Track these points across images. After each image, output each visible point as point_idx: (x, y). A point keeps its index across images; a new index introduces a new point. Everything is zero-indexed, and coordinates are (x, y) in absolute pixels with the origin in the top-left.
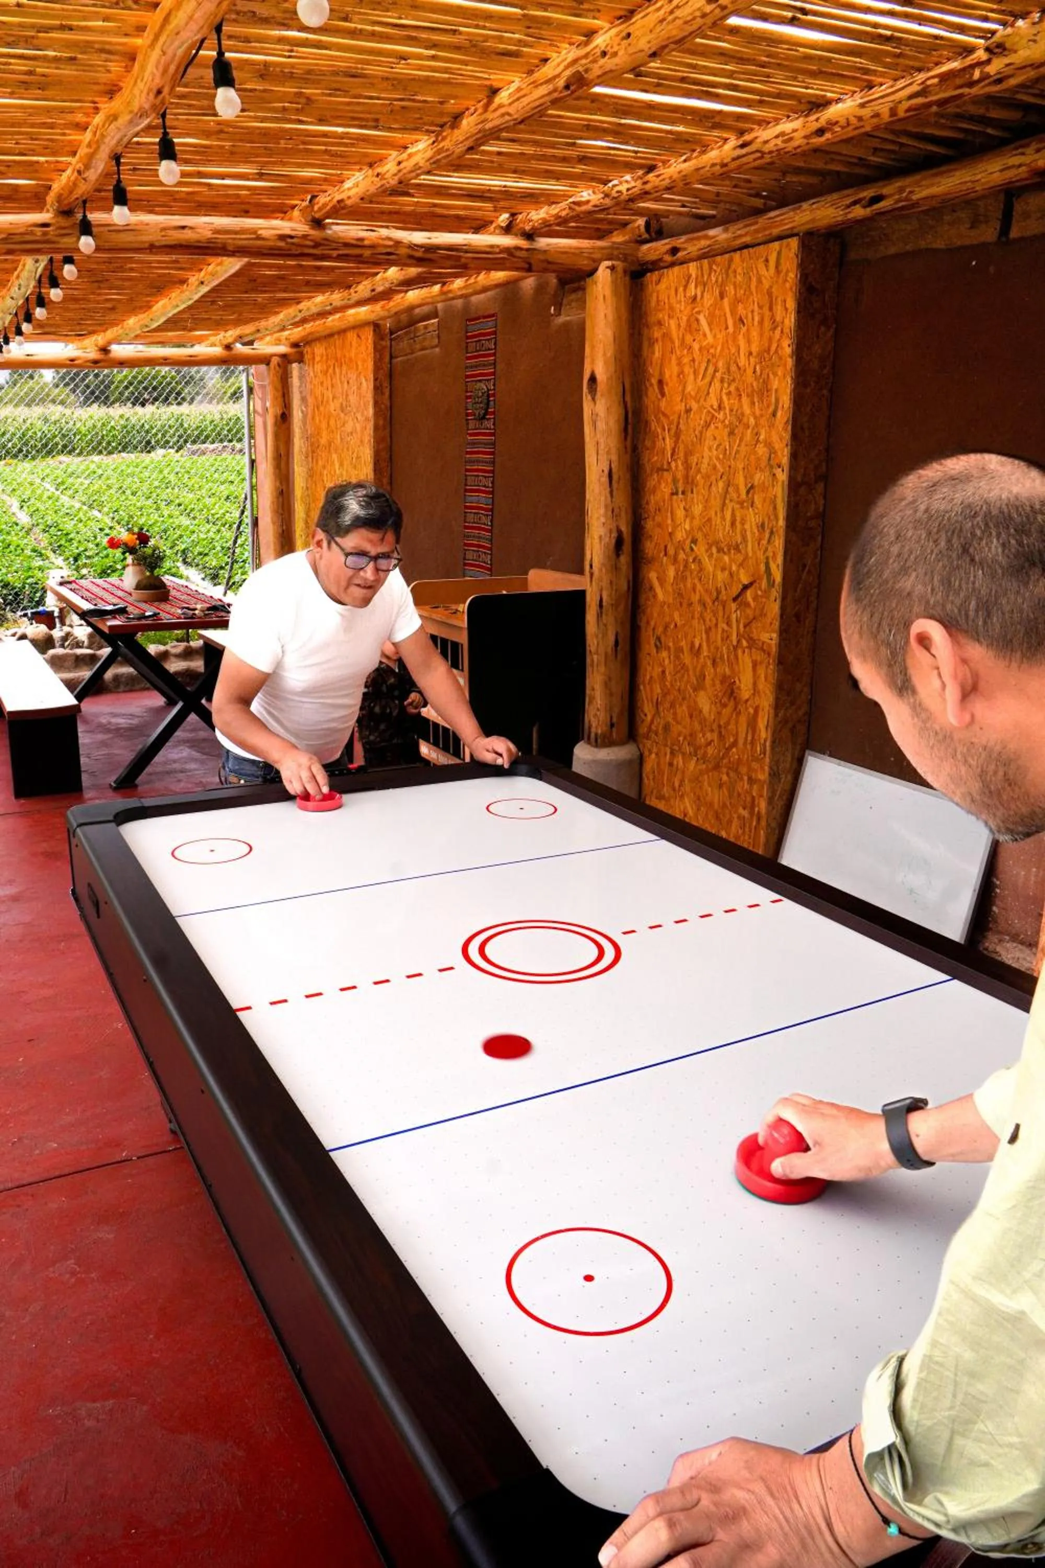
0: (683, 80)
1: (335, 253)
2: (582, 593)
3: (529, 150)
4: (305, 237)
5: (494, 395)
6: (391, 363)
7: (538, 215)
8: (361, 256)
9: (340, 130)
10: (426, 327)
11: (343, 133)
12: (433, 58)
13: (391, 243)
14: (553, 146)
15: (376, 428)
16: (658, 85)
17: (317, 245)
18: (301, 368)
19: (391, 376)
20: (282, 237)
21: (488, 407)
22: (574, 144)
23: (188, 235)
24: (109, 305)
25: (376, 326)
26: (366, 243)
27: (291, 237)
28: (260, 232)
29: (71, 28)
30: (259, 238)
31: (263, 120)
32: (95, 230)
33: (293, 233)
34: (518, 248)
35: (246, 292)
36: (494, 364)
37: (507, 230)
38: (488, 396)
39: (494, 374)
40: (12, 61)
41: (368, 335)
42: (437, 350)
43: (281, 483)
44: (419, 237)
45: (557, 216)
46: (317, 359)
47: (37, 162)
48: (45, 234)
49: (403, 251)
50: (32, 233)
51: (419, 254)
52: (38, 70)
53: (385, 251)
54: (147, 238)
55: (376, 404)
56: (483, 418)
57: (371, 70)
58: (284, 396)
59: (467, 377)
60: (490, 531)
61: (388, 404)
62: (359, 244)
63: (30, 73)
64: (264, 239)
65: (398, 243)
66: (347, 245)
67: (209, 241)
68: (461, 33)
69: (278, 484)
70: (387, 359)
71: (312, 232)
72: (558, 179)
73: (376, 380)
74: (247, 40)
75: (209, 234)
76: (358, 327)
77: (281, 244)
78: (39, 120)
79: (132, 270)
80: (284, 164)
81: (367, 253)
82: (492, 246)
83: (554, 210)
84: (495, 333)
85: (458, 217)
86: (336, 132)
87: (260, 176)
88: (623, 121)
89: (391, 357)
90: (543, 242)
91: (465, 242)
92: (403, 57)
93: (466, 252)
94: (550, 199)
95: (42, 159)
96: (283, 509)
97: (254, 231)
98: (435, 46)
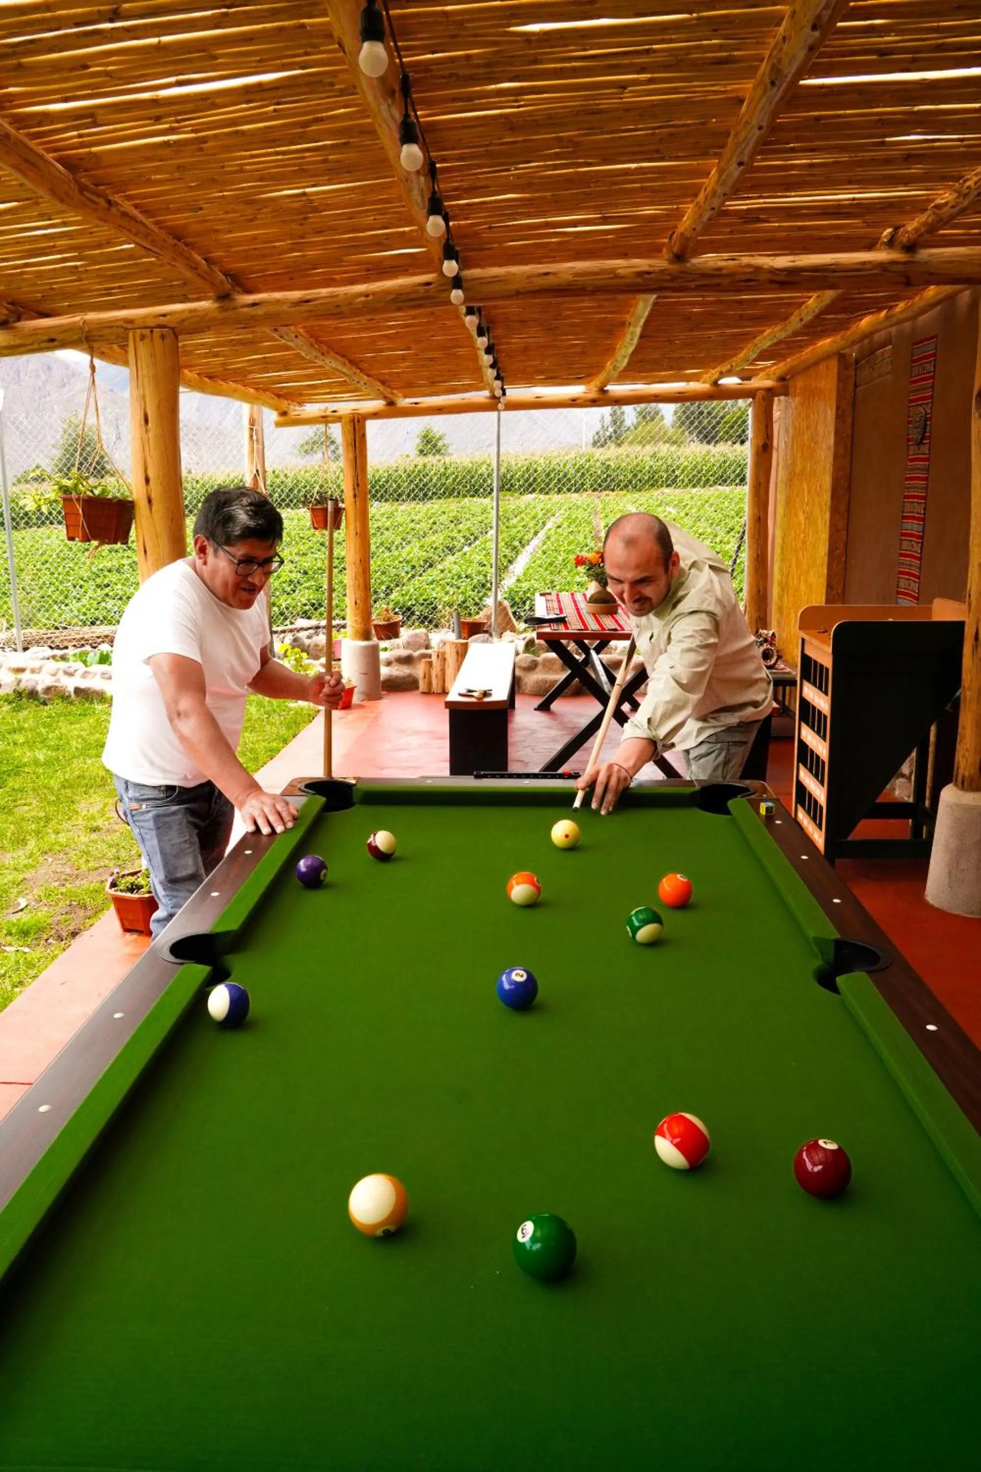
0: (940, 48)
1: (693, 285)
2: (962, 624)
3: (844, 157)
4: (662, 271)
5: (930, 419)
6: (855, 392)
7: (913, 225)
8: (719, 285)
9: (633, 166)
10: (883, 354)
11: (636, 168)
12: (651, 81)
13: (751, 270)
14: (862, 148)
15: (836, 456)
16: (914, 60)
17: (674, 278)
18: (786, 401)
19: (854, 405)
20: (640, 274)
21: (925, 432)
22: (883, 143)
23: (550, 280)
24: (579, 349)
25: (841, 357)
26: (724, 272)
27: (649, 273)
28: (618, 271)
29: (321, 120)
30: (617, 276)
31: (556, 167)
32: (464, 284)
33: (651, 269)
34: (893, 263)
35: (691, 330)
36: (933, 387)
37: (891, 243)
38: (926, 420)
39: (931, 397)
40: (307, 154)
41: (834, 364)
42: (889, 376)
43: (759, 511)
44: (783, 262)
45: (925, 224)
46: (798, 391)
47: (404, 232)
48: (427, 291)
49: (764, 277)
50: (417, 292)
51: (781, 278)
52: (330, 157)
53: (743, 277)
54: (513, 287)
55: (837, 432)
56: (921, 443)
57: (605, 104)
58: (767, 426)
59: (911, 401)
60: (920, 559)
61: (850, 432)
62: (717, 273)
63: (325, 161)
64: (623, 277)
65: (758, 269)
66: (704, 275)
67: (570, 284)
68: (655, 51)
69: (756, 511)
70: (851, 387)
71: (671, 267)
72: (906, 184)
73: (838, 408)
74: (470, 98)
75: (570, 278)
76: (827, 357)
77: (640, 280)
78: (373, 197)
80: (616, 206)
81: (725, 282)
82: (864, 263)
83: (923, 218)
84: (934, 355)
85: (838, 237)
86: (629, 169)
87: (605, 221)
88: (916, 108)
89: (856, 386)
90: (925, 254)
91: (833, 261)
92: (623, 86)
93: (834, 271)
94: (916, 206)
95: (407, 229)
96: (759, 535)
97: (612, 271)
98: (642, 70)
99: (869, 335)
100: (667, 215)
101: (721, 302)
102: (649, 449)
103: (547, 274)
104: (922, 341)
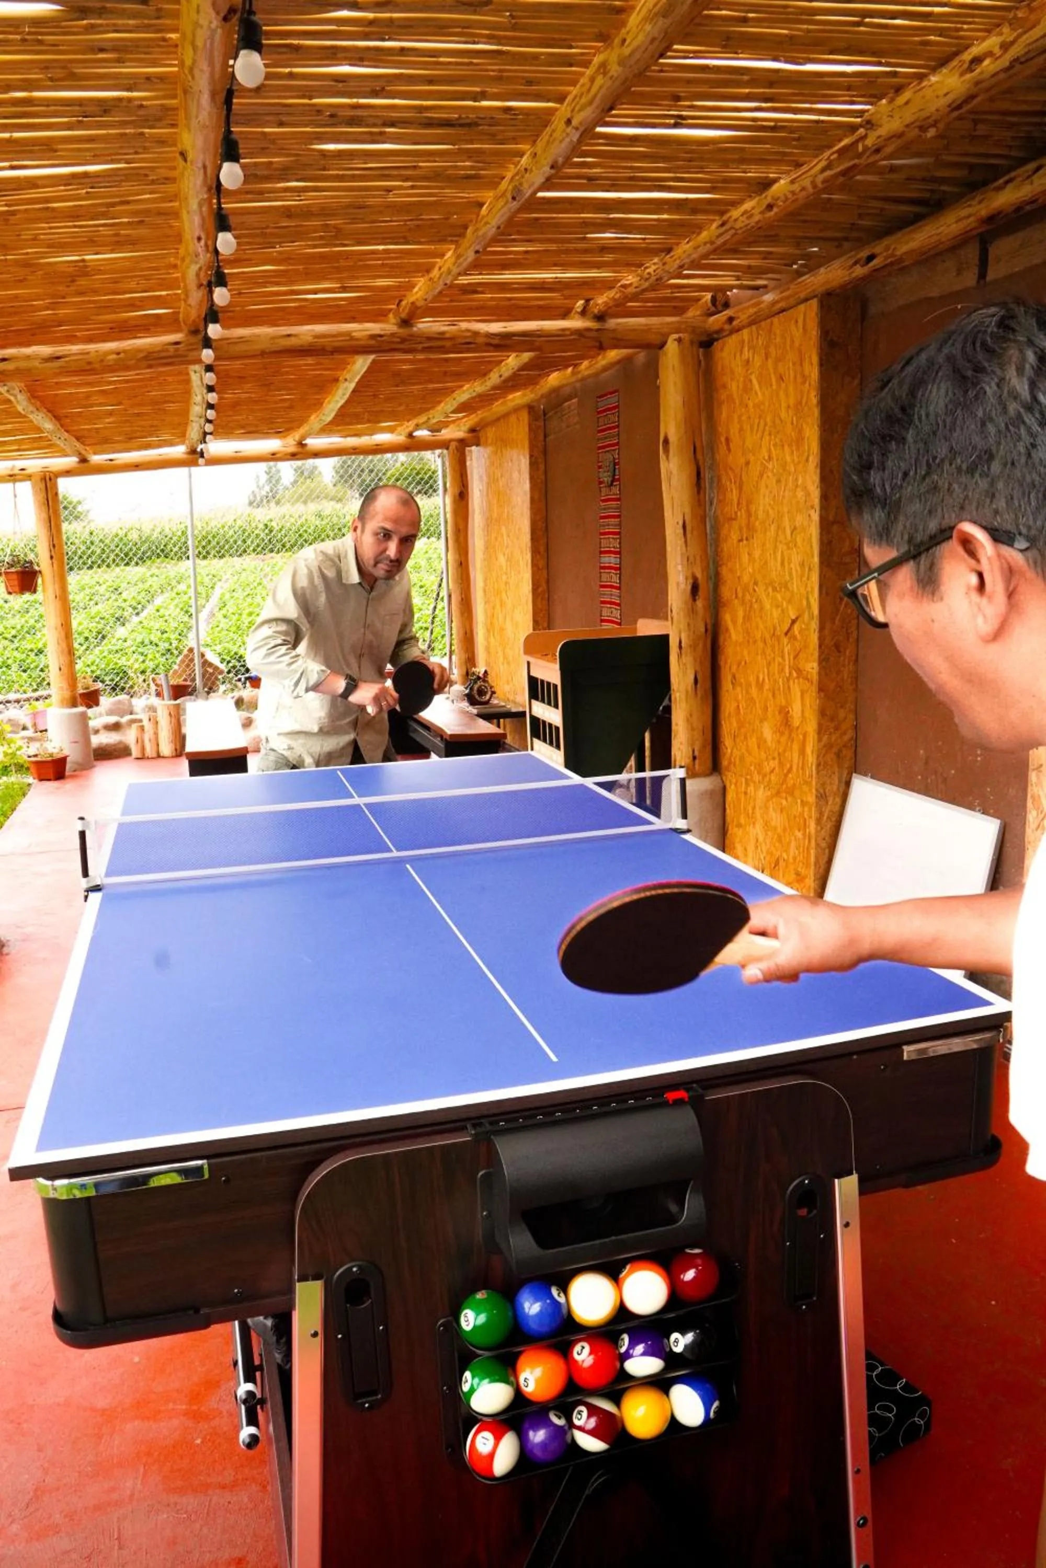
0: (631, 179)
1: (420, 346)
2: (666, 637)
3: (553, 247)
4: (393, 335)
5: (618, 464)
6: (545, 440)
7: (602, 300)
8: (443, 347)
9: (381, 247)
10: (569, 407)
11: (384, 250)
12: (412, 187)
13: (469, 334)
14: (569, 241)
15: (532, 500)
16: (613, 185)
17: (403, 340)
18: (479, 451)
19: (545, 452)
20: (373, 337)
21: (614, 475)
22: (585, 238)
23: (293, 342)
24: (286, 404)
25: (531, 408)
26: (447, 336)
27: (381, 336)
28: (354, 334)
29: (128, 202)
30: (352, 338)
31: (315, 247)
32: (214, 344)
33: (382, 333)
34: (588, 330)
35: (397, 386)
36: (618, 435)
37: (583, 313)
38: (615, 464)
39: (617, 444)
40: (101, 229)
41: (525, 416)
42: (578, 426)
43: (460, 555)
44: (496, 327)
45: (613, 299)
46: (490, 441)
47: (160, 296)
48: (177, 350)
49: (480, 340)
50: (167, 350)
51: (496, 341)
52: (122, 232)
53: (464, 341)
54: (258, 347)
55: (532, 478)
56: (612, 485)
57: (371, 201)
58: (462, 476)
59: (600, 448)
60: (619, 588)
61: (543, 477)
62: (441, 336)
63: (117, 235)
64: (357, 340)
65: (476, 334)
66: (430, 339)
67: (310, 345)
68: (421, 167)
69: (457, 556)
70: (541, 437)
71: (401, 331)
72: (598, 268)
73: (531, 456)
74: (261, 192)
75: (310, 339)
76: (516, 410)
77: (372, 342)
78: (146, 265)
79: (287, 373)
80: (357, 278)
81: (448, 344)
82: (563, 330)
83: (612, 294)
84: (617, 407)
85: (540, 307)
86: (378, 250)
87: (344, 289)
88: (612, 216)
89: (545, 436)
90: (612, 323)
91: (539, 328)
92: (389, 190)
93: (540, 336)
94: (607, 285)
95: (164, 293)
97: (348, 334)
98: (407, 179)
99: (555, 391)
100: (399, 286)
101: (430, 360)
102: (313, 507)
103: (289, 336)
104: (605, 395)
